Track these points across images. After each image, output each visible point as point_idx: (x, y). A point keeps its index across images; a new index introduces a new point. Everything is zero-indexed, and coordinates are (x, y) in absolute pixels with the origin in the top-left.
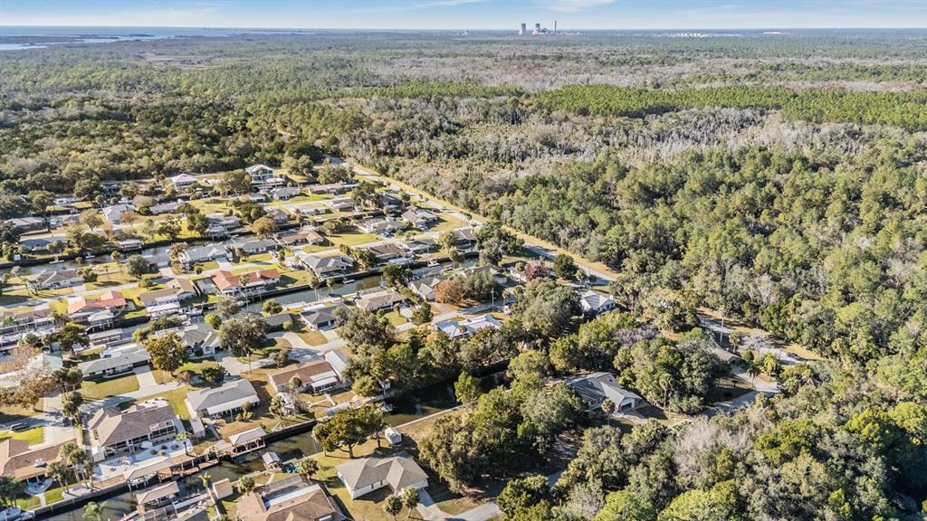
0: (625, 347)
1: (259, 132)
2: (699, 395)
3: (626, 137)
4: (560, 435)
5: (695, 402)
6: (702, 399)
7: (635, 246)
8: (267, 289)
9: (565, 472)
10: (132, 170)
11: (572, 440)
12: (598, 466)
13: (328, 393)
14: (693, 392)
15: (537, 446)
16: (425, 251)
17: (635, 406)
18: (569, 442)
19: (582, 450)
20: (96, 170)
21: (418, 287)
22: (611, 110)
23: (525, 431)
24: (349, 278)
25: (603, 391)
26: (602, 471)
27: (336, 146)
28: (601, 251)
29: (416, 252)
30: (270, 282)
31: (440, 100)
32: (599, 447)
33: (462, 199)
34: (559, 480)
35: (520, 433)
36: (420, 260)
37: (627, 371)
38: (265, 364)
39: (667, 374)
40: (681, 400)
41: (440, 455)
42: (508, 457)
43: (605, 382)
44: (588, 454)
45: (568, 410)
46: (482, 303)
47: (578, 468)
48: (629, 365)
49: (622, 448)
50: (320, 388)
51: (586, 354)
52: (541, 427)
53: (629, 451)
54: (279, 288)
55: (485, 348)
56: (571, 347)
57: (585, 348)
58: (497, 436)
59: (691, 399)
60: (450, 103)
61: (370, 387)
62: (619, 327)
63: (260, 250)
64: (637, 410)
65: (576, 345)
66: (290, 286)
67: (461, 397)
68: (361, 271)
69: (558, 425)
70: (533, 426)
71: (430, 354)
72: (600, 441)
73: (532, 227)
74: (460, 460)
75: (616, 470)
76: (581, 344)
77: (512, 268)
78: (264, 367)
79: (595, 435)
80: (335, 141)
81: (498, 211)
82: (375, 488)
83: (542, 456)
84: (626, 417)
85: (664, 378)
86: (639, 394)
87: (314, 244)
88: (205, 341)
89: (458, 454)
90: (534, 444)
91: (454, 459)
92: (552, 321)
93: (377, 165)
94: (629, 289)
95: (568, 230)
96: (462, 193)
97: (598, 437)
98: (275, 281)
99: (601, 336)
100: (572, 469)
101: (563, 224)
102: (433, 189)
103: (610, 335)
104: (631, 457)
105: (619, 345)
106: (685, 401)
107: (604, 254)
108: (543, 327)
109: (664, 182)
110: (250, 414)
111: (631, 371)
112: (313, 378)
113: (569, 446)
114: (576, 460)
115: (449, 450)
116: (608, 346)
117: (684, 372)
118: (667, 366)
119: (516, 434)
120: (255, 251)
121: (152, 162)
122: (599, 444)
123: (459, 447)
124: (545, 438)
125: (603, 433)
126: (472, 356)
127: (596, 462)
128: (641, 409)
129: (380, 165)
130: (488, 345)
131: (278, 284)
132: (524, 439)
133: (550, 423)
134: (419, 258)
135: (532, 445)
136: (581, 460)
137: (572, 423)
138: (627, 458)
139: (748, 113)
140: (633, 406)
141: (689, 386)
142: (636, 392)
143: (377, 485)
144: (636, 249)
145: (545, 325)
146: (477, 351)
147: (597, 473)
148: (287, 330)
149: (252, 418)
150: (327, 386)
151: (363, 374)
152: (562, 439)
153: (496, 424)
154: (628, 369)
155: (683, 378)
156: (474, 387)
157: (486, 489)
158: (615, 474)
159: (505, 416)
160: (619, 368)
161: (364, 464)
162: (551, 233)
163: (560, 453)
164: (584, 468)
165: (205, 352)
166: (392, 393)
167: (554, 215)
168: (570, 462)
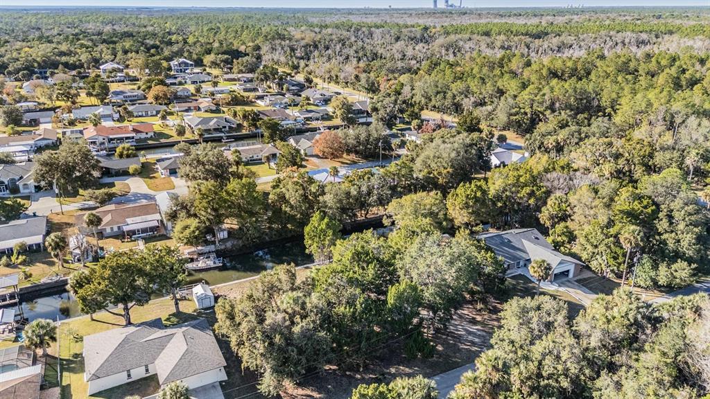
0: (558, 194)
1: (195, 43)
2: (690, 261)
3: (527, 50)
4: (459, 312)
5: (682, 271)
6: (694, 266)
7: (552, 108)
8: (137, 143)
9: (469, 374)
10: (71, 62)
11: (479, 318)
12: (532, 367)
13: (143, 238)
14: (677, 256)
15: (420, 324)
16: (317, 119)
17: (574, 276)
18: (473, 322)
19: (502, 333)
20: (38, 59)
21: (297, 142)
22: (512, 32)
23: (400, 297)
24: (228, 137)
25: (525, 252)
26: (539, 376)
27: (257, 52)
28: (511, 115)
29: (308, 119)
30: (143, 136)
31: (358, 30)
32: (532, 330)
33: (363, 82)
34: (457, 387)
35: (391, 299)
36: (310, 126)
37: (560, 227)
38: (86, 206)
39: (633, 227)
40: (655, 267)
41: (244, 327)
42: (368, 339)
43: (529, 240)
44: (512, 342)
45: (474, 271)
46: (370, 161)
47: (495, 368)
48: (564, 218)
49: (577, 336)
50: (133, 232)
51: (500, 204)
52: (428, 294)
53: (594, 342)
54: (150, 142)
55: (359, 192)
56: (479, 194)
57: (498, 198)
58: (351, 303)
59: (674, 266)
60: (367, 32)
61: (194, 232)
62: (547, 171)
63: (149, 113)
64: (577, 281)
65: (484, 192)
66: (163, 141)
67: (312, 247)
68: (244, 132)
69: (458, 291)
70: (414, 289)
71: (284, 197)
72: (535, 319)
73: (433, 99)
74: (277, 339)
75: (566, 376)
76: (492, 192)
77: (408, 131)
78: (81, 210)
79: (525, 311)
80: (258, 48)
81: (398, 88)
82: (134, 378)
83: (428, 341)
84: (562, 289)
85: (629, 233)
86: (579, 259)
87: (206, 111)
88: (25, 177)
89: (275, 328)
90: (415, 321)
91: (268, 337)
92: (452, 166)
93: (290, 63)
94: (551, 141)
95: (473, 99)
96: (363, 76)
97: (531, 314)
98: (149, 136)
99: (522, 180)
100: (482, 369)
101: (467, 93)
102: (337, 76)
103: (534, 180)
104: (597, 353)
105: (548, 193)
106: (663, 268)
107: (515, 117)
108: (440, 174)
109: (574, 67)
110: (21, 258)
111: (567, 227)
112: (129, 220)
113: (474, 328)
114: (490, 352)
115: (261, 320)
116: (532, 194)
117: (662, 225)
118: (632, 216)
119: (385, 302)
120: (144, 114)
121: (90, 56)
122: (534, 326)
123: (280, 316)
124: (435, 313)
125: (539, 308)
126: (340, 201)
127: (527, 358)
128: (585, 280)
129: (293, 62)
130: (364, 189)
131: (151, 138)
132: (398, 309)
133: (442, 287)
134: (309, 124)
135: (411, 323)
136: (498, 352)
137: (479, 292)
138: (589, 355)
139: (644, 36)
140: (571, 275)
141: (671, 245)
142: (574, 256)
143: (138, 373)
144: (553, 111)
145: (443, 172)
146: (348, 194)
147: (529, 378)
148: (133, 175)
149: (24, 263)
150: (144, 231)
151: (189, 215)
152: (461, 317)
153: (351, 282)
154: (562, 224)
155: (660, 234)
156: (330, 232)
157: (328, 392)
158: (565, 384)
159: (371, 271)
160: (548, 224)
161: (124, 336)
162: (454, 104)
163: (459, 338)
164: (506, 369)
165: (22, 190)
166: (229, 244)
167: (457, 87)
168: (477, 355)
